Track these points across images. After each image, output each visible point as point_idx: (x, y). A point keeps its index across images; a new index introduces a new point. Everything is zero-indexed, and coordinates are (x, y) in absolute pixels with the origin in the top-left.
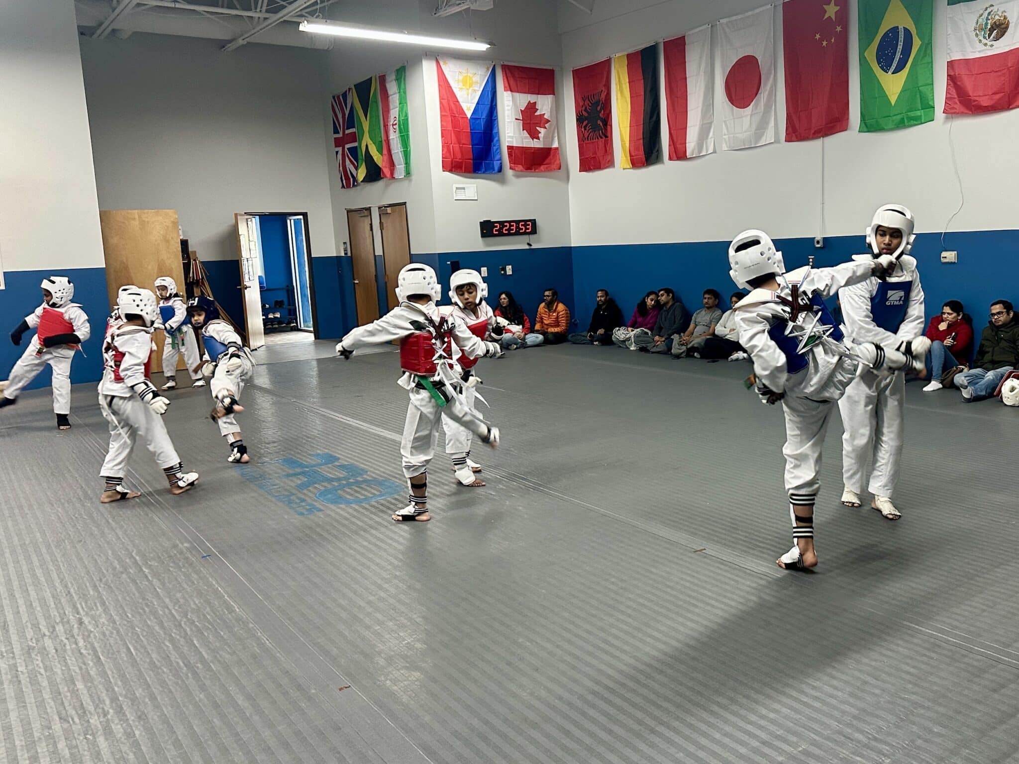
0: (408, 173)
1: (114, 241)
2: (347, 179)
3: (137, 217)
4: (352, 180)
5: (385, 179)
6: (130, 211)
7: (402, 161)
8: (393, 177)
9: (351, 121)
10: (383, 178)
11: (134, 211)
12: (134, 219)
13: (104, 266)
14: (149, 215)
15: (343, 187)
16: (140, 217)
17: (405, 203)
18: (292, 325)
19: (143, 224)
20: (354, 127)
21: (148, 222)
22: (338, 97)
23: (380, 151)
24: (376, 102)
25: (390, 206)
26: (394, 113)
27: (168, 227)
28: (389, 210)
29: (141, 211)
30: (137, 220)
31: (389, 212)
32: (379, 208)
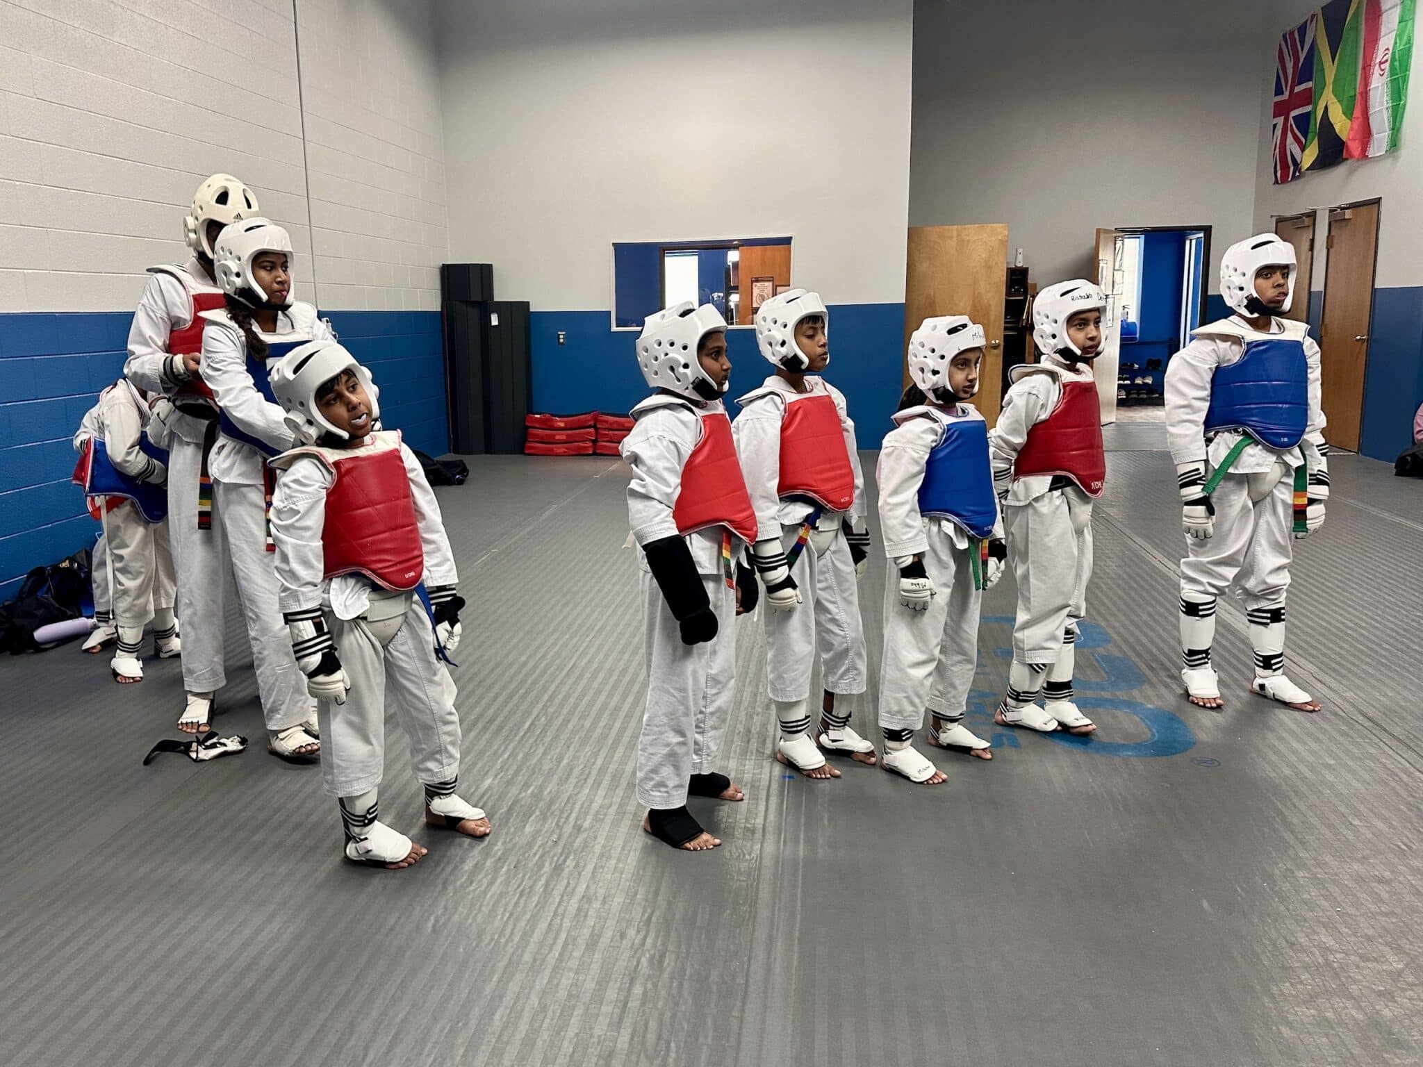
0: (1394, 144)
2: (1285, 168)
3: (955, 234)
4: (1291, 169)
5: (1349, 162)
6: (946, 227)
7: (1387, 125)
8: (1364, 155)
9: (1307, 71)
10: (1347, 159)
11: (950, 227)
12: (951, 238)
13: (904, 301)
14: (971, 232)
15: (1276, 182)
16: (959, 235)
17: (1377, 201)
19: (962, 243)
20: (1310, 79)
21: (968, 241)
22: (1292, 33)
23: (1348, 113)
24: (1357, 29)
25: (1352, 206)
26: (1387, 41)
27: (993, 247)
28: (1348, 214)
29: (960, 227)
30: (955, 239)
31: (1347, 217)
32: (1331, 211)
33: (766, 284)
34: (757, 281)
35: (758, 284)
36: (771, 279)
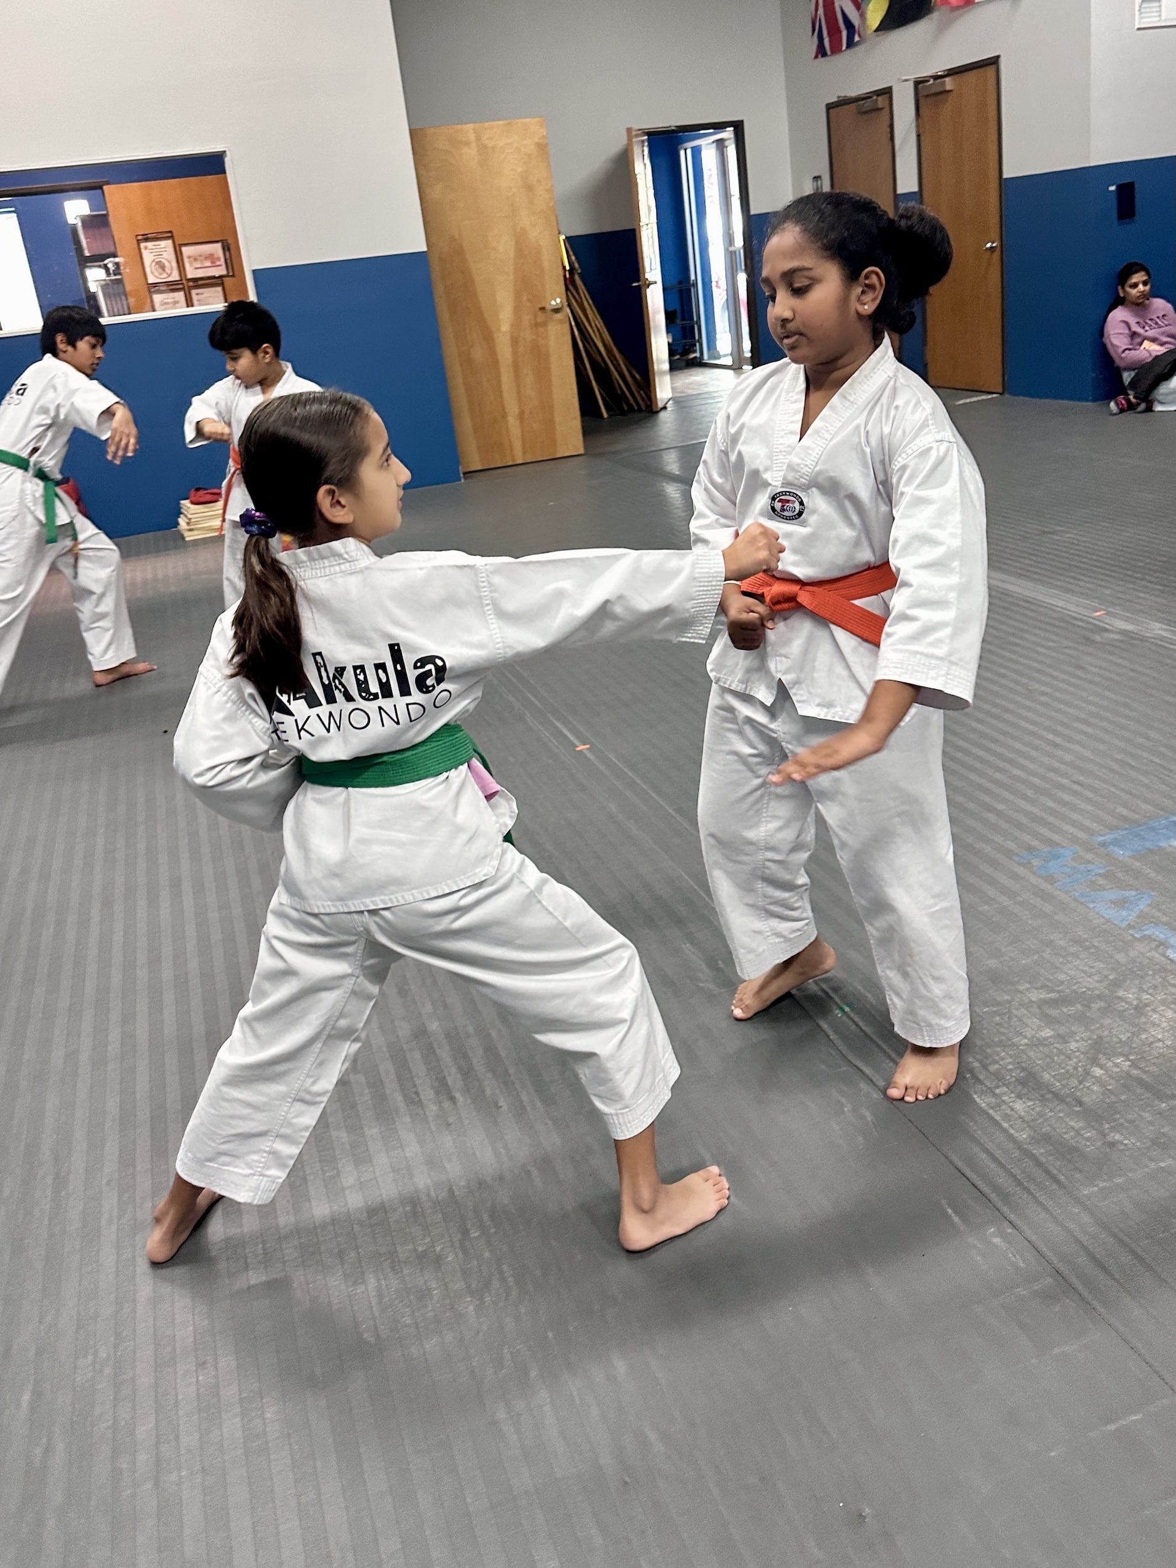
1: (436, 192)
2: (834, 32)
3: (472, 137)
4: (844, 34)
6: (459, 127)
10: (935, 9)
11: (464, 126)
12: (467, 144)
13: (425, 249)
14: (495, 133)
15: (821, 52)
16: (478, 139)
17: (994, 61)
18: (692, 356)
19: (483, 149)
21: (493, 148)
25: (952, 72)
27: (529, 155)
28: (949, 83)
29: (478, 125)
30: (474, 145)
31: (948, 88)
32: (918, 83)
33: (163, 243)
34: (147, 240)
35: (150, 244)
36: (169, 235)
